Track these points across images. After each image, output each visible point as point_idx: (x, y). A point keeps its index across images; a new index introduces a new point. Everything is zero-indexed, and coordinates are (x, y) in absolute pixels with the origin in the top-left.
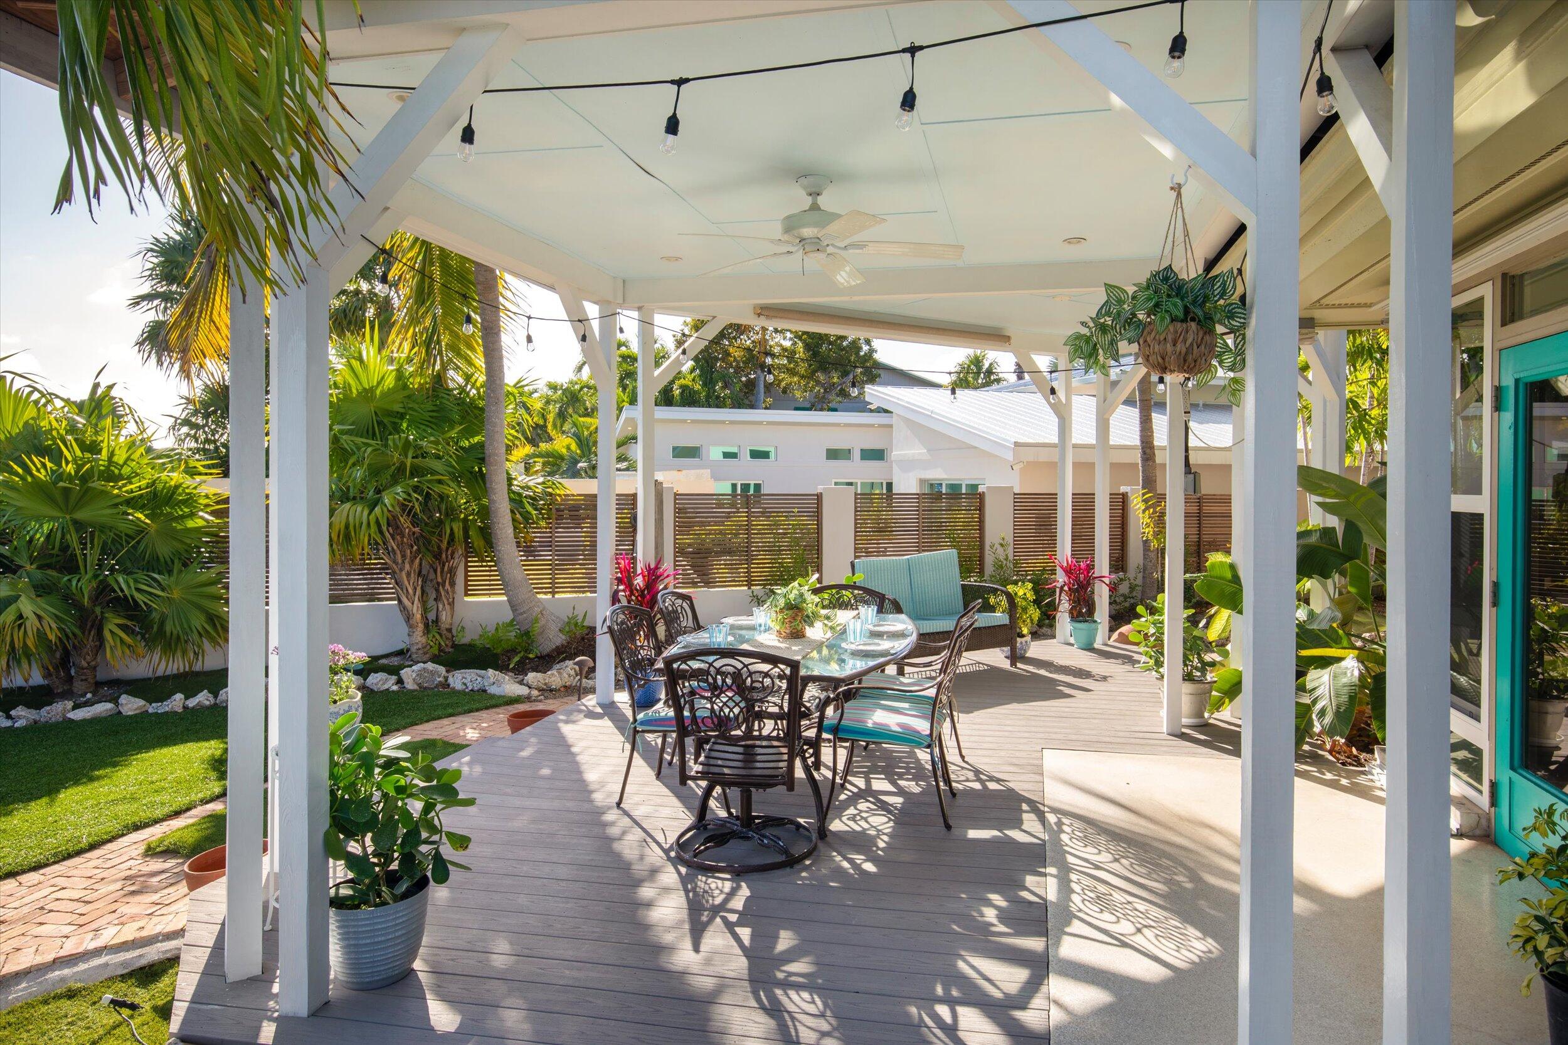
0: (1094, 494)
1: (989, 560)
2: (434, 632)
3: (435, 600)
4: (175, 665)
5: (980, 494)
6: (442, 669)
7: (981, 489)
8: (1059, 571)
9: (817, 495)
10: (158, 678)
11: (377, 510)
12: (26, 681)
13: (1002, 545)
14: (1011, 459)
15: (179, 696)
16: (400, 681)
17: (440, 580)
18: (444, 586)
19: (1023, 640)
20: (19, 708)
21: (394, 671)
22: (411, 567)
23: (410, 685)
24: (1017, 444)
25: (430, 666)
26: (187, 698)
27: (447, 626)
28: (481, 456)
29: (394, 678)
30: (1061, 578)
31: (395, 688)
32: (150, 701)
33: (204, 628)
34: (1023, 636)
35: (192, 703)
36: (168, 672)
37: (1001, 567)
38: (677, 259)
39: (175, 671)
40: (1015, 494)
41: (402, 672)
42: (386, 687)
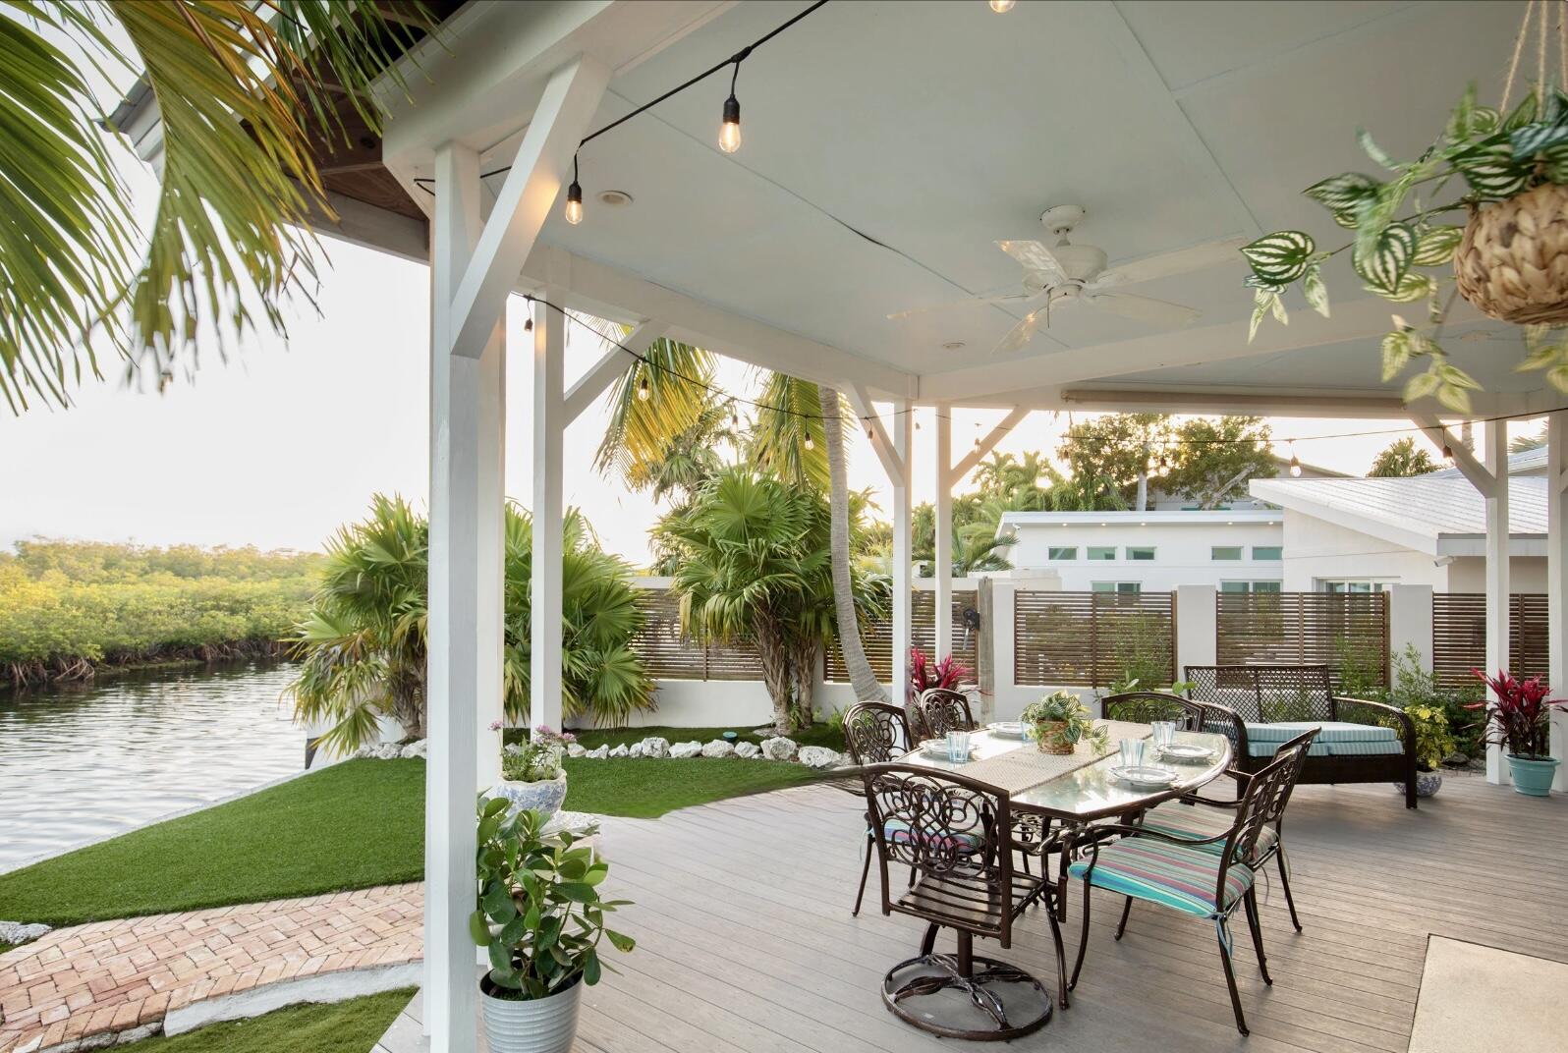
0: (1547, 596)
1: (1394, 672)
2: (795, 710)
3: (797, 681)
4: (607, 723)
5: (1383, 594)
6: (792, 744)
7: (1384, 589)
8: (1489, 690)
9: (1171, 594)
10: (596, 731)
11: (737, 600)
12: (514, 724)
13: (1409, 656)
14: (1435, 553)
15: (605, 746)
16: (761, 751)
17: (800, 665)
18: (803, 670)
19: (1429, 776)
20: (510, 745)
21: (756, 741)
22: (775, 652)
23: (768, 755)
24: (1442, 536)
25: (784, 740)
26: (611, 748)
27: (806, 706)
28: (829, 554)
29: (756, 748)
30: (1492, 698)
31: (756, 756)
32: (588, 748)
33: (621, 695)
34: (1429, 770)
35: (613, 753)
36: (603, 727)
37: (1411, 681)
38: (959, 345)
39: (608, 727)
40: (1434, 594)
41: (762, 743)
42: (749, 755)
